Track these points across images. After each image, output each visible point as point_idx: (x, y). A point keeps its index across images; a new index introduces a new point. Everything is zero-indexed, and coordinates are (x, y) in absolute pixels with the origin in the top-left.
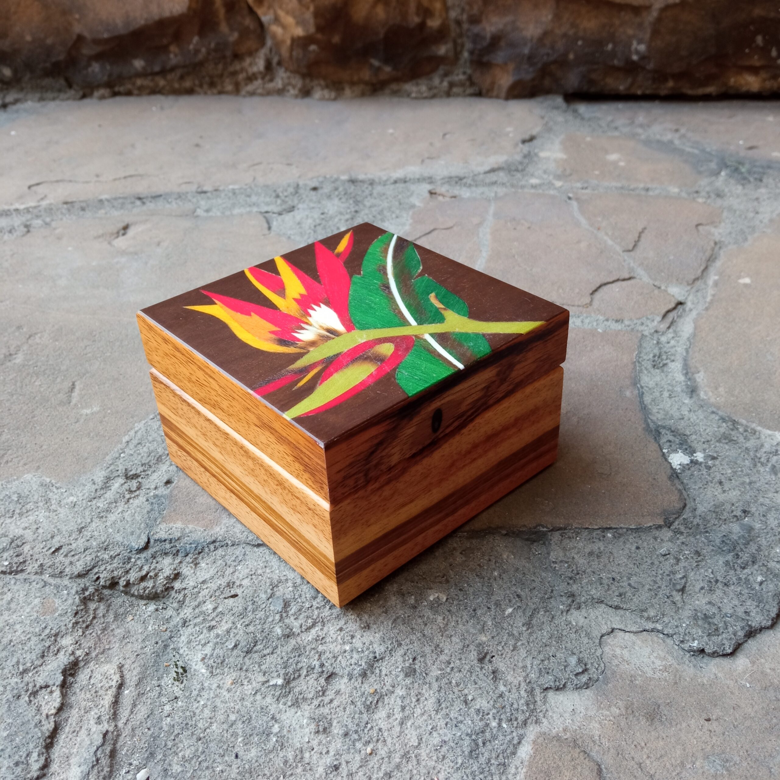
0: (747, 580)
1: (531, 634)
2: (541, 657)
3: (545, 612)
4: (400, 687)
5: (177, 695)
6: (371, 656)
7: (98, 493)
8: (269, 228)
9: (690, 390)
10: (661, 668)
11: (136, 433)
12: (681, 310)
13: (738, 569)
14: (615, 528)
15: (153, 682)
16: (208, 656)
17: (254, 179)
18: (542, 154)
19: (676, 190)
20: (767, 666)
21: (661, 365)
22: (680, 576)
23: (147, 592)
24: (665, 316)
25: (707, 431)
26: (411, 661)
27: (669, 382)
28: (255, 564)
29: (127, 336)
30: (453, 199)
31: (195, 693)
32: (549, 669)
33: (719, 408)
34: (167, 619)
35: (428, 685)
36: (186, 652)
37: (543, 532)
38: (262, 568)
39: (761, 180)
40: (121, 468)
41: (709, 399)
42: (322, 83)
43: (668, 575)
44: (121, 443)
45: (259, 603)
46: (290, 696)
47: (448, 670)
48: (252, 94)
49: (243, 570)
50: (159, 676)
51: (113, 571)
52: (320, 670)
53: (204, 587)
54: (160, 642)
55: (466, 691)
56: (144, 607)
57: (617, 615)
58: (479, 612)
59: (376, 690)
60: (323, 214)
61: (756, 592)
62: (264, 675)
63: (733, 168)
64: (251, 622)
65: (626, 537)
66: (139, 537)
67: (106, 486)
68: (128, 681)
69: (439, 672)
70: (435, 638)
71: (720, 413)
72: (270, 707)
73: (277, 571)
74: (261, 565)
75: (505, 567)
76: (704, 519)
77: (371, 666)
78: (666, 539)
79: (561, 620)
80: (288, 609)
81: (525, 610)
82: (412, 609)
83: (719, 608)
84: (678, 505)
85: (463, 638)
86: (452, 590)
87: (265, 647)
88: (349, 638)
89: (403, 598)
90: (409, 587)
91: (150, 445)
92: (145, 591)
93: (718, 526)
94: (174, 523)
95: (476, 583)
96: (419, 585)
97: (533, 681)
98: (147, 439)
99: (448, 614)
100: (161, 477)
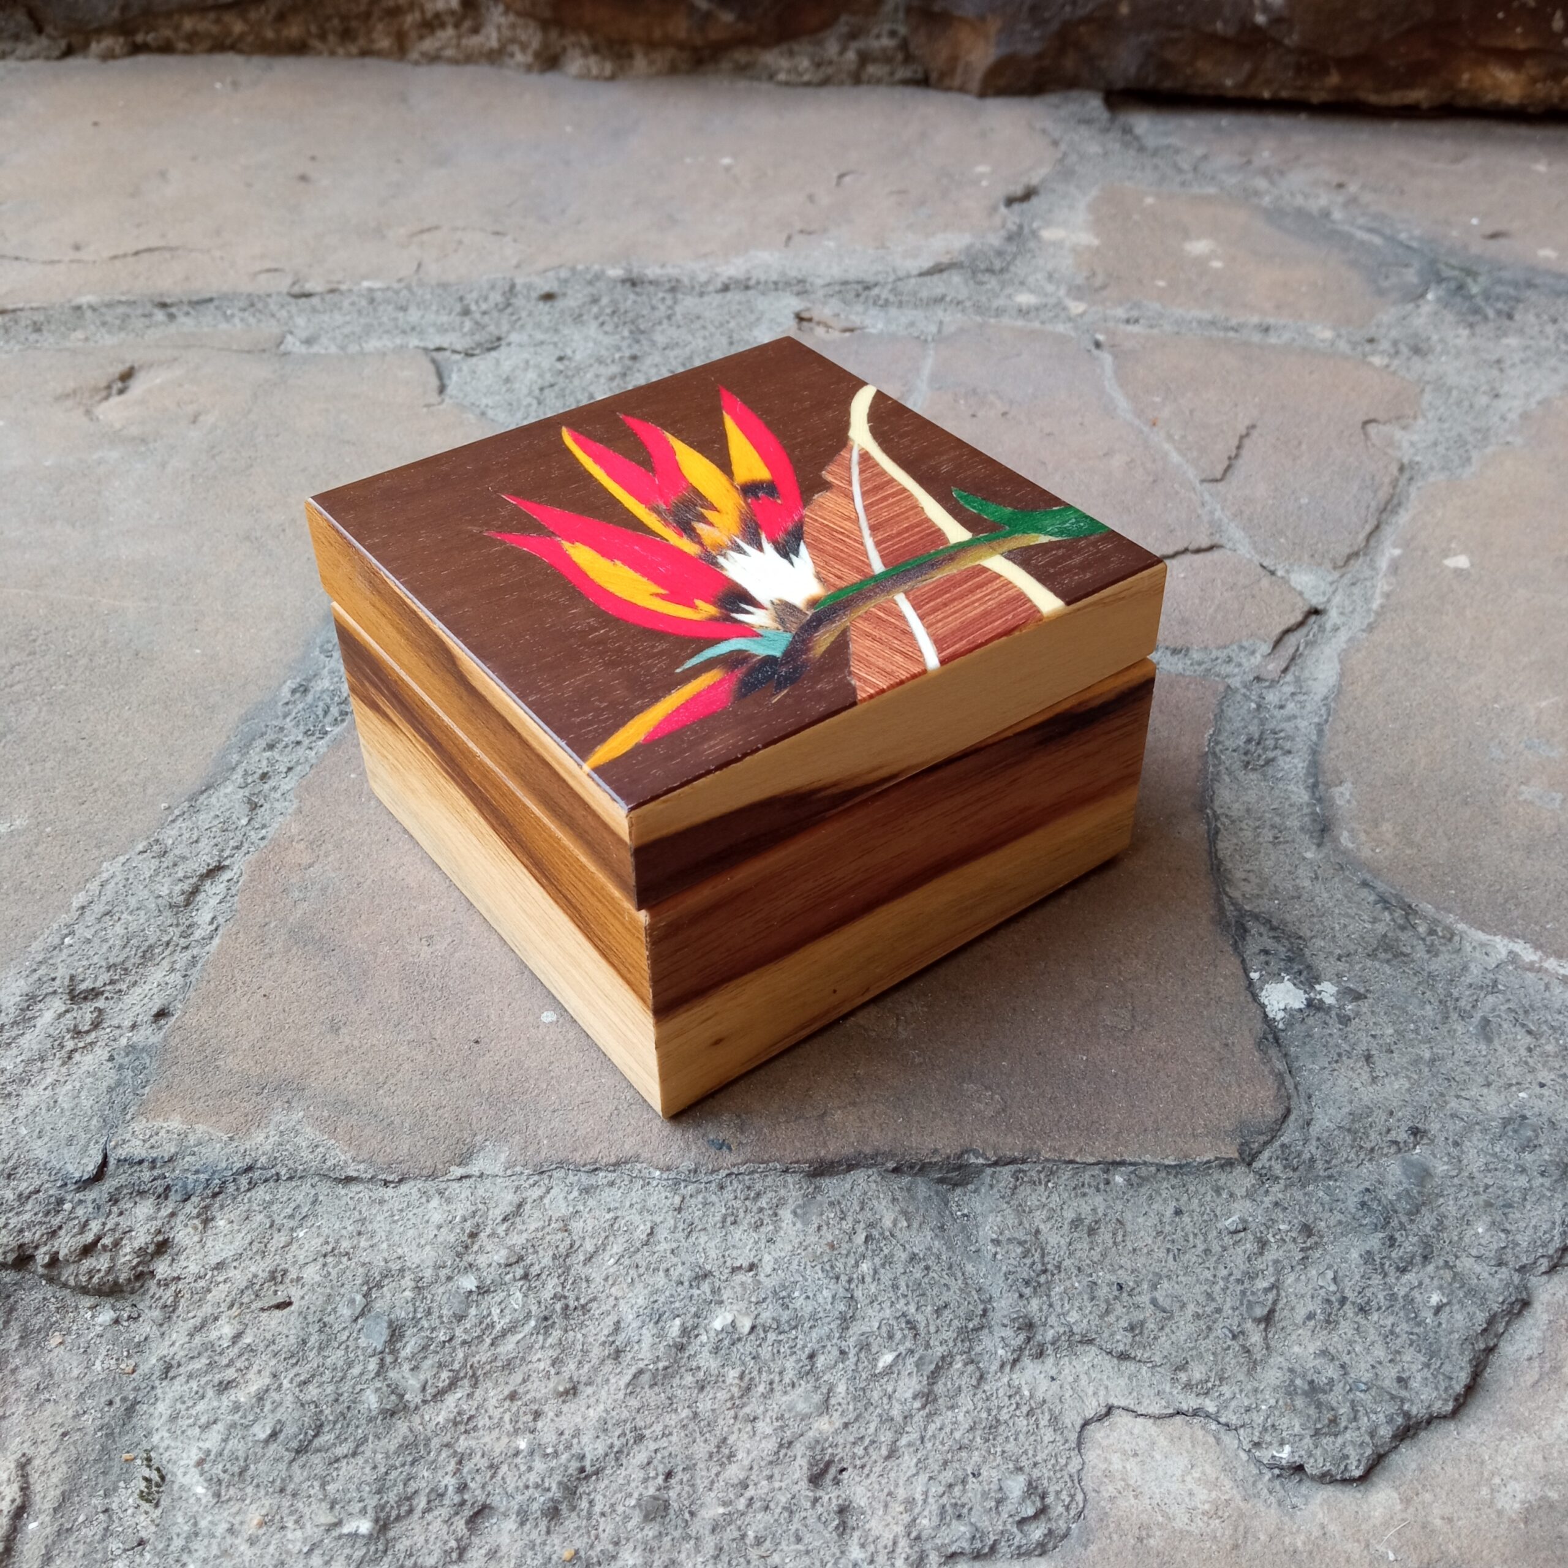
0: (1409, 1300)
1: (930, 1415)
2: (948, 1476)
3: (966, 1364)
4: (631, 1545)
5: (143, 1534)
6: (575, 1465)
7: (6, 1035)
8: (442, 389)
9: (1319, 827)
10: (1207, 1507)
11: (102, 885)
12: (1316, 628)
13: (1392, 1271)
14: (1131, 1164)
15: (94, 1501)
16: (212, 1457)
17: (419, 265)
18: (1047, 234)
19: (1328, 334)
20: (1437, 1510)
21: (1262, 762)
22: (1266, 1284)
23: (95, 1280)
24: (1278, 642)
25: (1351, 928)
26: (661, 1478)
27: (1276, 805)
28: (337, 1226)
29: (105, 642)
30: (847, 334)
31: (178, 1543)
32: (963, 1506)
33: (1377, 873)
34: (139, 1344)
35: (692, 1542)
36: (169, 1442)
37: (976, 1166)
38: (351, 1237)
39: (1510, 317)
40: (62, 973)
41: (1358, 849)
42: (585, 40)
43: (1238, 1281)
44: (68, 912)
45: (336, 1328)
46: (386, 1562)
47: (741, 1504)
48: (434, 58)
49: (308, 1241)
50: (109, 1485)
51: (21, 1231)
52: (457, 1499)
53: (220, 1279)
54: (118, 1399)
55: (776, 1559)
56: (90, 1314)
57: (1122, 1374)
58: (821, 1361)
59: (577, 1552)
60: (560, 359)
61: (1426, 1333)
62: (332, 1508)
63: (1453, 285)
64: (313, 1376)
65: (1155, 1186)
66: (85, 1149)
67: (25, 1017)
68: (38, 1498)
69: (721, 1510)
70: (721, 1422)
71: (1381, 886)
73: (384, 1246)
74: (350, 1228)
75: (886, 1251)
76: (1327, 1147)
77: (570, 1492)
78: (1240, 1192)
79: (997, 1384)
80: (399, 1345)
81: (921, 1358)
82: (674, 1350)
83: (1343, 1366)
84: (1272, 1113)
85: (780, 1423)
86: (764, 1305)
87: (340, 1440)
88: (530, 1418)
89: (657, 1323)
90: (672, 1296)
91: (130, 918)
92: (91, 1278)
93: (1355, 1164)
94: (166, 1120)
95: (820, 1290)
96: (695, 1292)
97: (924, 1535)
98: (126, 902)
99: (751, 1364)
100: (146, 1001)
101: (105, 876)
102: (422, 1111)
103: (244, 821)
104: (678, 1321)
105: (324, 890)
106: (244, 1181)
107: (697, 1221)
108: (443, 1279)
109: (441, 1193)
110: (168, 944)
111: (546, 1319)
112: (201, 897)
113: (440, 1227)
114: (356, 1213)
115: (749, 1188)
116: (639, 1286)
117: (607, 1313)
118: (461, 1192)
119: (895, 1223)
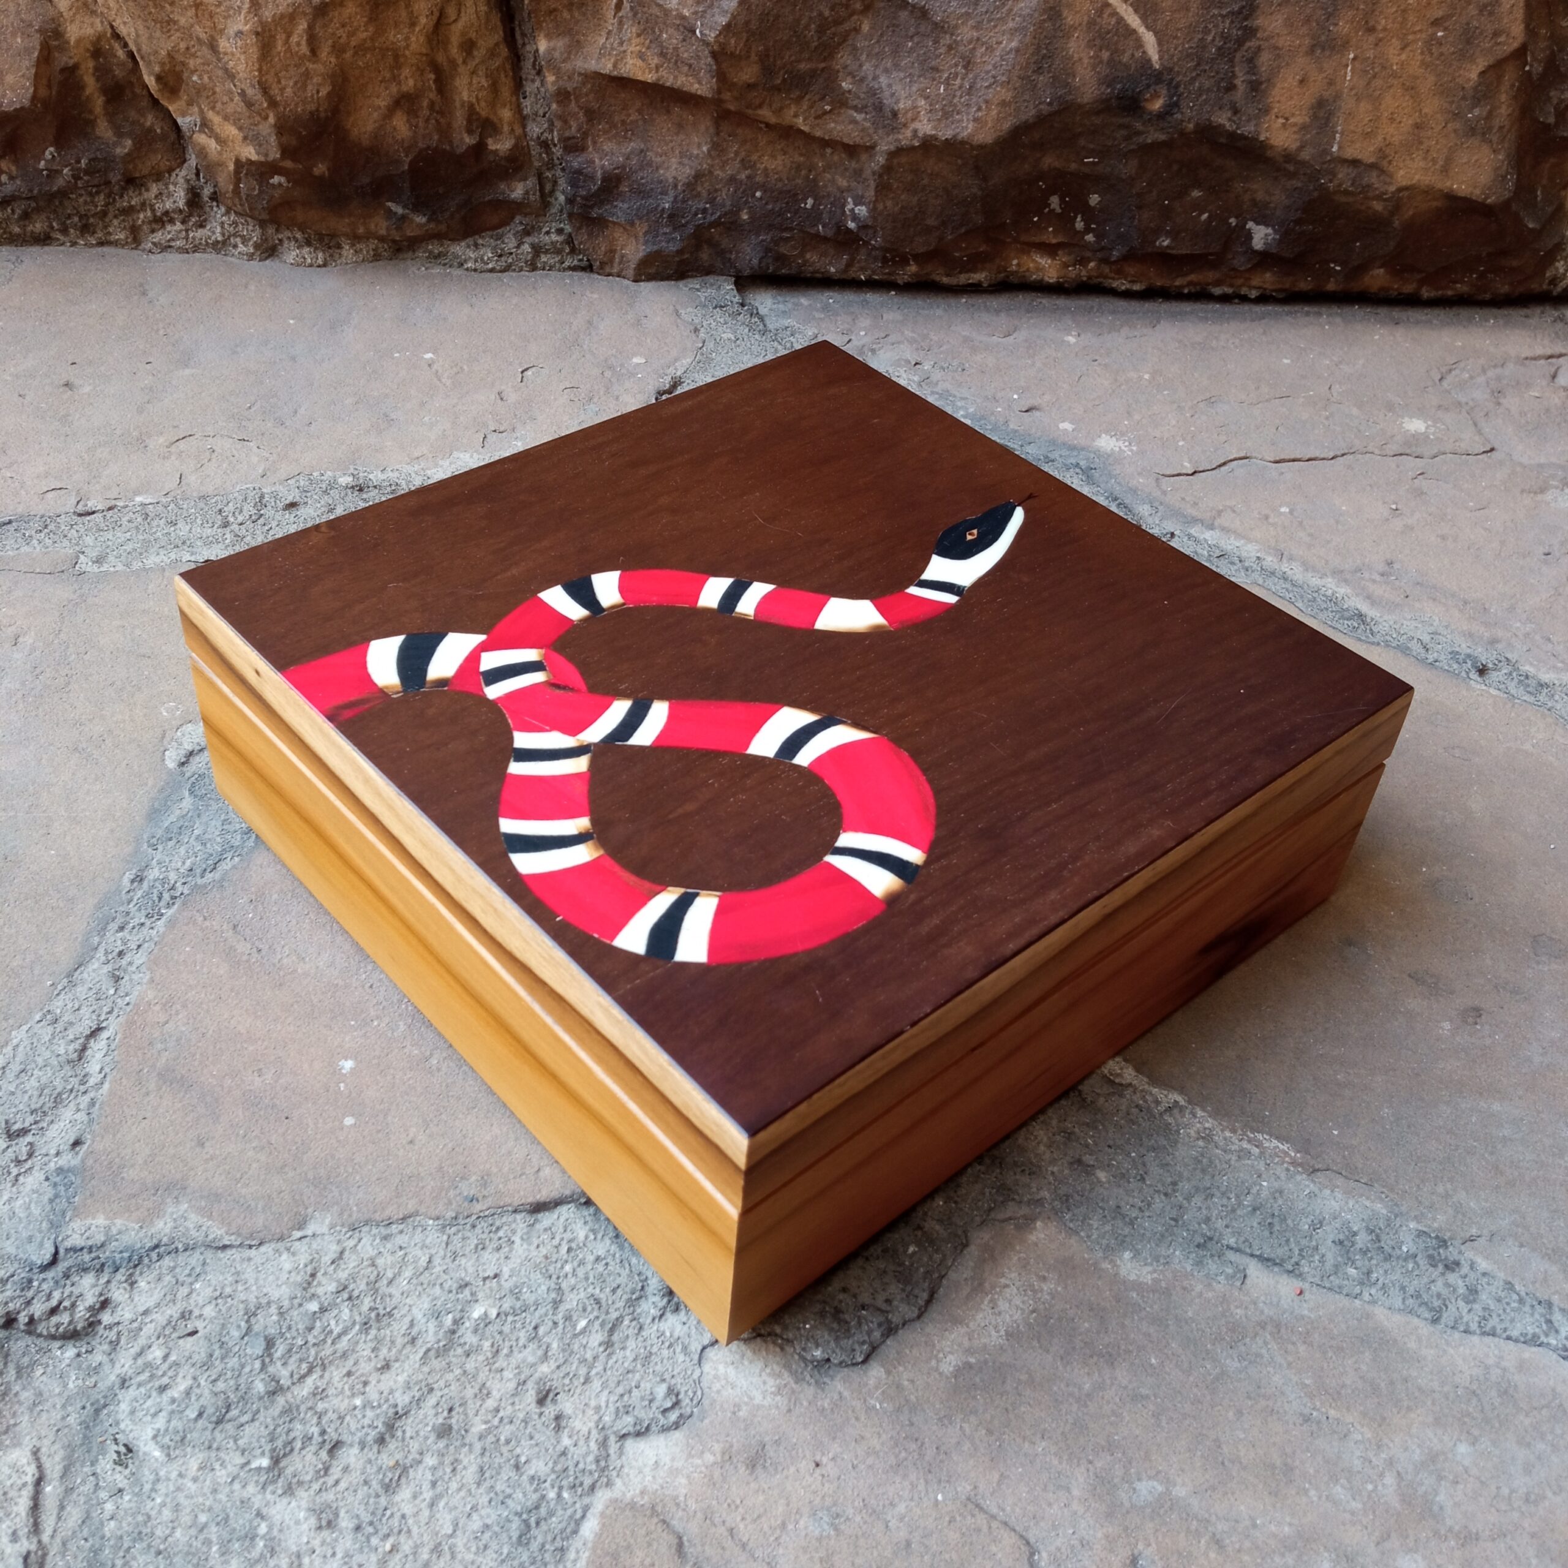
0: (896, 1253)
1: (610, 1355)
2: (620, 1390)
3: (631, 1321)
5: (120, 1485)
6: (392, 1411)
10: (773, 1389)
11: (15, 1049)
15: (85, 1469)
16: (162, 1432)
17: (181, 477)
20: (904, 1375)
23: (61, 1330)
26: (445, 1413)
31: (147, 1487)
32: (630, 1406)
34: (95, 1368)
35: (467, 1447)
36: (130, 1427)
38: (231, 1285)
45: (230, 1344)
46: (281, 1480)
47: (496, 1422)
48: (166, 248)
49: (202, 1290)
50: (92, 1458)
51: (6, 1303)
52: (320, 1440)
53: (148, 1320)
54: (88, 1405)
55: (518, 1451)
58: (541, 1331)
59: (397, 1461)
61: (905, 1272)
62: (243, 1454)
64: (220, 1376)
66: (41, 1245)
68: (49, 1472)
69: (484, 1427)
70: (481, 1374)
72: (253, 1499)
73: (254, 1288)
74: (230, 1279)
75: (581, 1256)
77: (390, 1427)
79: (650, 1331)
80: (273, 1351)
81: (603, 1321)
82: (449, 1334)
85: (517, 1371)
86: (505, 1300)
87: (243, 1413)
88: (360, 1386)
89: (437, 1318)
90: (445, 1300)
91: (40, 1073)
92: (58, 1328)
94: (94, 1218)
95: (539, 1286)
96: (460, 1296)
97: (607, 1426)
98: (35, 1062)
99: (498, 1337)
100: (63, 1134)
101: (15, 1042)
102: (269, 1197)
103: (112, 991)
104: (450, 1316)
105: (178, 1040)
106: (154, 1255)
107: (459, 1251)
108: (296, 1305)
109: (288, 1249)
110: (71, 1091)
111: (366, 1324)
112: (89, 1052)
113: (290, 1272)
114: (233, 1269)
115: (491, 1225)
116: (424, 1296)
117: (404, 1316)
118: (301, 1247)
119: (586, 1237)
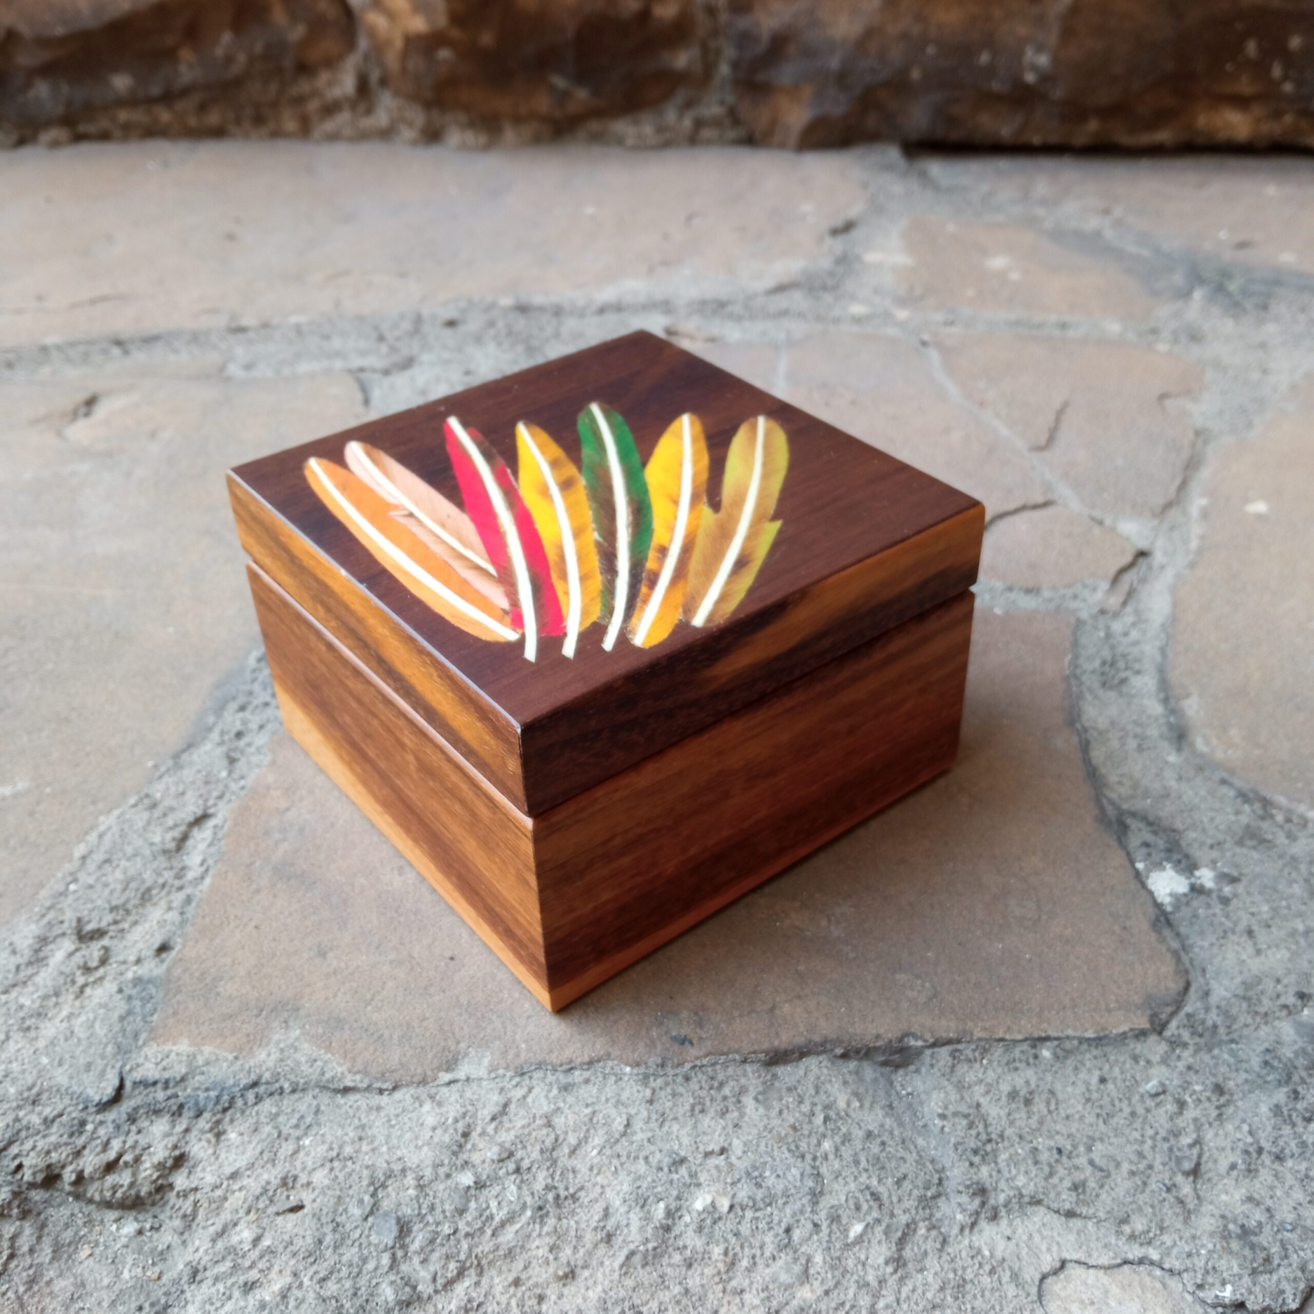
1: (902, 1279)
3: (929, 1230)
7: (22, 974)
8: (368, 401)
9: (1175, 734)
11: (101, 836)
13: (1299, 1121)
14: (1056, 1039)
17: (338, 303)
18: (869, 258)
19: (1117, 327)
21: (1116, 681)
22: (1189, 1140)
23: (119, 1194)
24: (1116, 580)
25: (1217, 821)
27: (1135, 717)
28: (339, 1133)
29: (88, 626)
30: (710, 344)
33: (1232, 772)
34: (162, 1253)
37: (916, 1048)
38: (353, 1143)
39: (1266, 308)
40: (69, 916)
41: (1213, 752)
42: (462, 117)
43: (1166, 1139)
44: (70, 861)
45: (348, 1227)
48: (333, 137)
49: (314, 1148)
51: (48, 1152)
53: (236, 1187)
54: (147, 1305)
56: (114, 1227)
57: (1070, 1230)
58: (797, 1234)
63: (1214, 285)
64: (331, 1273)
65: (1079, 1057)
66: (103, 1074)
67: (38, 959)
70: (710, 1296)
71: (1238, 783)
73: (384, 1149)
74: (351, 1134)
75: (844, 1130)
76: (1225, 1013)
78: (1156, 1059)
79: (960, 1246)
80: (407, 1240)
81: (888, 1226)
82: (661, 1231)
83: (1268, 1210)
84: (1174, 986)
85: (765, 1294)
86: (739, 1185)
88: (534, 1302)
89: (643, 1207)
90: (654, 1181)
91: (128, 864)
92: (115, 1193)
93: (1252, 1028)
94: (174, 1044)
95: (789, 1169)
96: (675, 1176)
98: (122, 850)
99: (733, 1240)
100: (148, 937)
101: (102, 828)
102: (408, 1024)
103: (224, 774)
104: (662, 1205)
105: (301, 830)
106: (251, 1096)
107: (668, 1111)
108: (443, 1176)
109: (432, 1097)
110: (164, 886)
111: (540, 1209)
112: (190, 843)
113: (434, 1129)
114: (356, 1120)
115: (712, 1078)
116: (622, 1175)
117: (596, 1201)
118: (451, 1095)
119: (848, 1104)
